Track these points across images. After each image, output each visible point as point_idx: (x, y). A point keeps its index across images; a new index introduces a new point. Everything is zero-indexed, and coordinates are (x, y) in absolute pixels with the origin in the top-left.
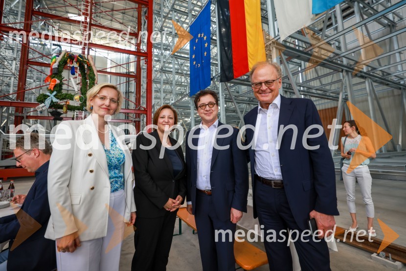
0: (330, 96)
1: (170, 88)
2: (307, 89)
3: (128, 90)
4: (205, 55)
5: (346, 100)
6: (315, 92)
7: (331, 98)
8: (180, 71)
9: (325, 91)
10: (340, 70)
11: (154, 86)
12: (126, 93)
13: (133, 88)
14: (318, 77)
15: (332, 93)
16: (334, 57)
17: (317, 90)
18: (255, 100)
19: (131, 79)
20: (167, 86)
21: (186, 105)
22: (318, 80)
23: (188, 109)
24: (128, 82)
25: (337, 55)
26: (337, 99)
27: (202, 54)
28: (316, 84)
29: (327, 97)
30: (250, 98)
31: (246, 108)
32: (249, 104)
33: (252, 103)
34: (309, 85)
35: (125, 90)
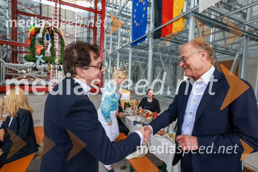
0: (230, 53)
1: (117, 37)
2: (214, 47)
3: (89, 36)
4: (143, 17)
5: (241, 56)
6: (220, 49)
7: (230, 54)
8: (124, 26)
9: (227, 49)
10: (241, 35)
11: (106, 35)
12: (87, 38)
13: (92, 35)
14: (225, 38)
15: (232, 50)
16: (238, 25)
17: (221, 47)
18: (175, 52)
19: (91, 29)
20: (116, 36)
21: (127, 51)
22: (224, 41)
23: (127, 54)
24: (89, 31)
25: (242, 23)
26: (234, 55)
27: (141, 16)
28: (222, 43)
29: (228, 53)
30: (172, 50)
31: (168, 56)
32: (170, 54)
33: (173, 53)
34: (216, 44)
35: (86, 37)
